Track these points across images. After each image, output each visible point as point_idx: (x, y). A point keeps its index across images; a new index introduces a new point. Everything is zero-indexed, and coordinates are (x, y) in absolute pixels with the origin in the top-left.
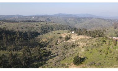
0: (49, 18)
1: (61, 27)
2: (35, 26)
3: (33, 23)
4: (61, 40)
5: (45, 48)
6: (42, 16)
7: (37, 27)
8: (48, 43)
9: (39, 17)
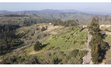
0: (35, 14)
1: (44, 21)
2: (18, 20)
3: (16, 18)
4: (38, 32)
5: (20, 39)
6: (29, 12)
7: (20, 21)
8: (25, 34)
9: (25, 12)
